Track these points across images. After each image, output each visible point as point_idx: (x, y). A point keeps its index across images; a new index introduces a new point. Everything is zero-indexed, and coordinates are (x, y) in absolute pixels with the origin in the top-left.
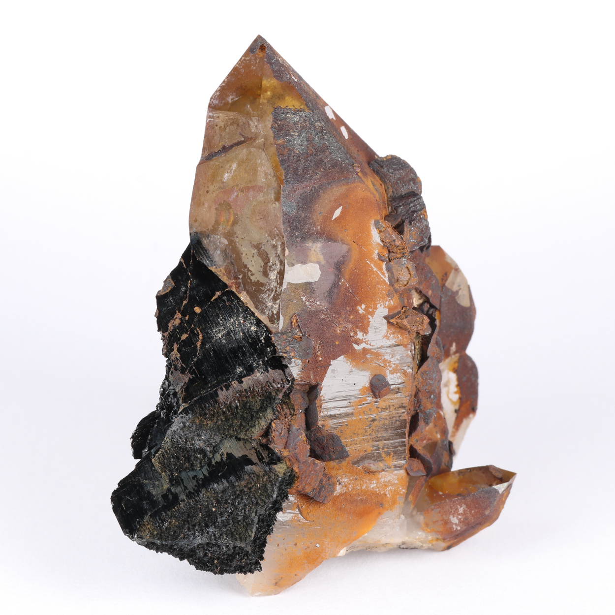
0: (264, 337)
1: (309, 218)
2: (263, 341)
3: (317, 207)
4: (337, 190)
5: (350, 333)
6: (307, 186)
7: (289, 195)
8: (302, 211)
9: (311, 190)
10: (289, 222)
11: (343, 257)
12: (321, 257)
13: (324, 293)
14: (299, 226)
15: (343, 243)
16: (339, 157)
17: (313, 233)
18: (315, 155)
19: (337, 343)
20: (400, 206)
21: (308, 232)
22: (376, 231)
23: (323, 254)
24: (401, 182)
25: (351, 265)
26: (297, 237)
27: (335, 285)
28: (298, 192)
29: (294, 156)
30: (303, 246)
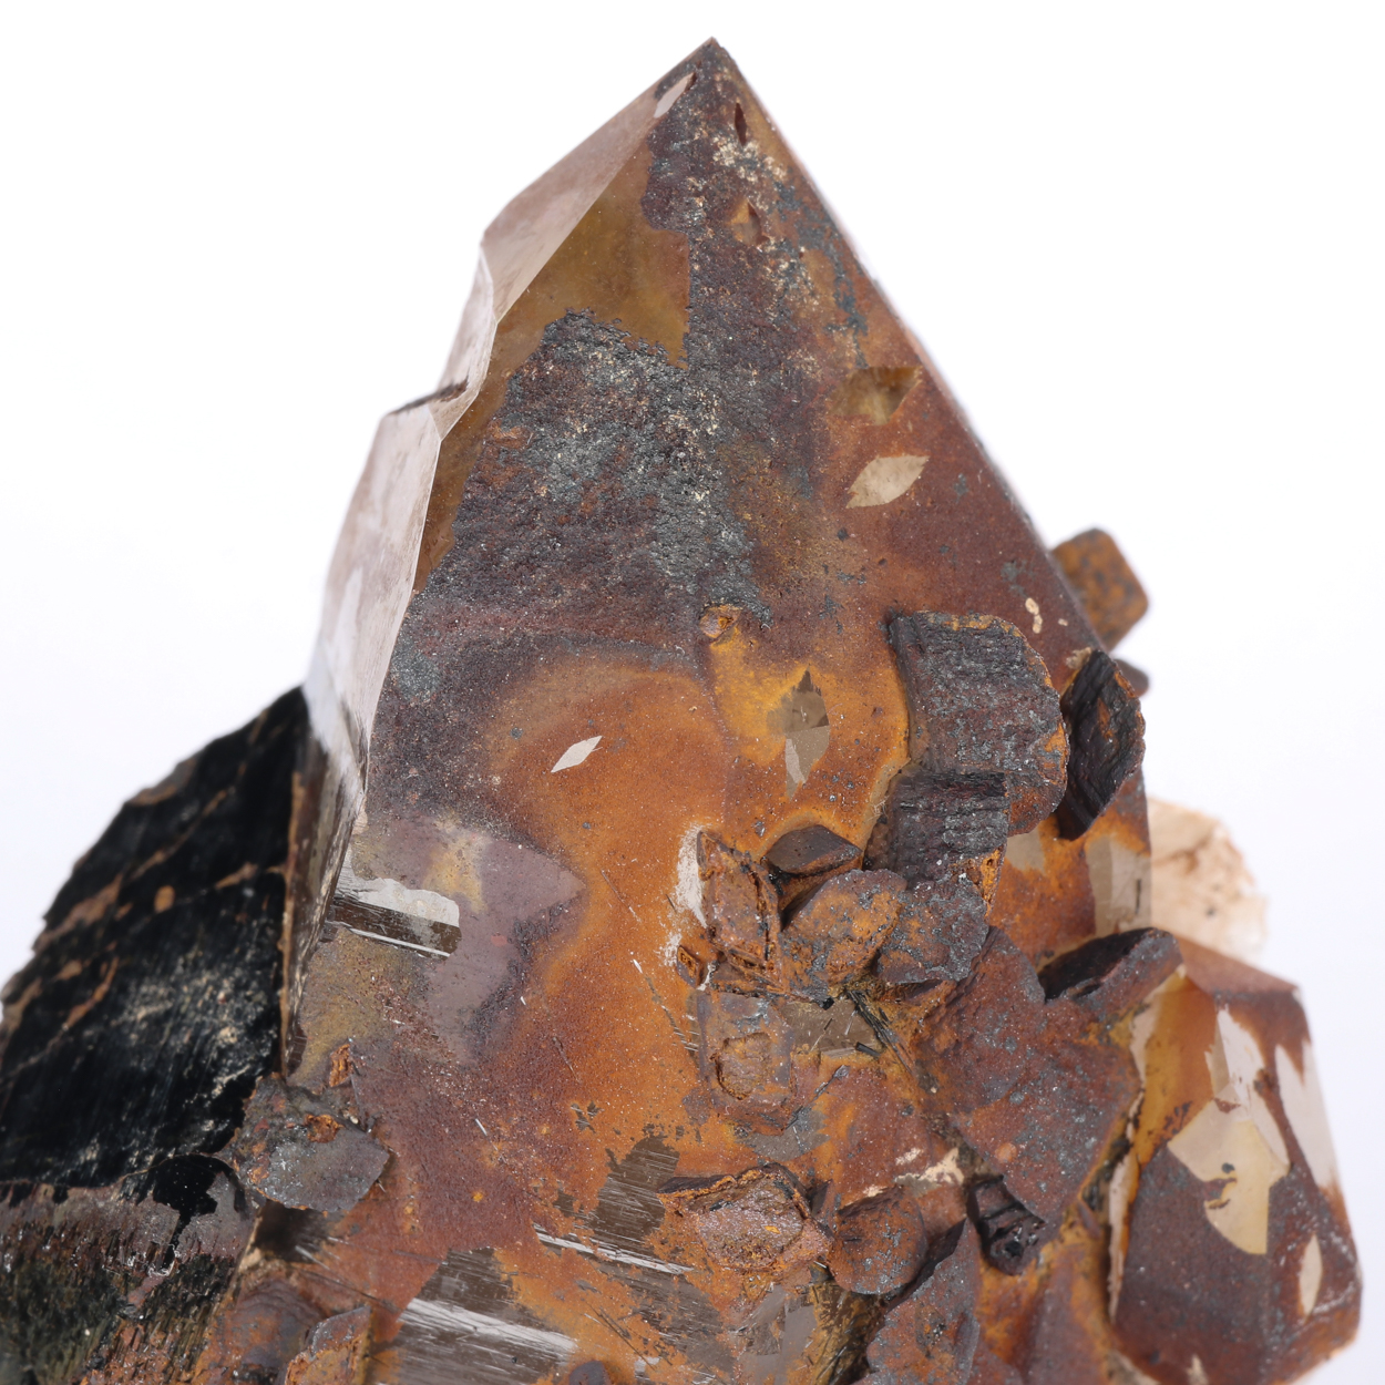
0: (234, 1076)
1: (472, 737)
2: (217, 1091)
3: (510, 707)
4: (601, 676)
5: (527, 1181)
6: (497, 622)
7: (426, 629)
8: (457, 702)
9: (509, 643)
10: (398, 722)
11: (550, 911)
12: (475, 888)
13: (460, 1011)
14: (427, 749)
15: (566, 866)
16: (667, 561)
17: (471, 793)
18: (596, 525)
19: (478, 1197)
20: (914, 810)
21: (456, 782)
22: (695, 867)
23: (486, 876)
24: (967, 727)
25: (567, 954)
26: (408, 785)
27: (502, 997)
28: (472, 631)
29: (521, 502)
30: (422, 824)
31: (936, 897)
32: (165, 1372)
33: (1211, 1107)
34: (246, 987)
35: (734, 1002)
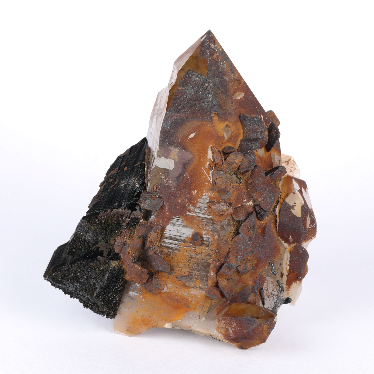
0: (139, 192)
1: (176, 134)
2: (136, 194)
3: (181, 129)
4: (195, 123)
5: (185, 204)
6: (179, 116)
7: (168, 118)
8: (173, 129)
9: (181, 119)
10: (164, 132)
11: (188, 160)
12: (176, 157)
13: (174, 178)
14: (169, 136)
15: (191, 153)
16: (205, 105)
17: (176, 143)
18: (194, 101)
19: (178, 208)
20: (244, 144)
21: (173, 141)
22: (211, 152)
23: (178, 156)
24: (252, 131)
25: (192, 167)
26: (166, 142)
27: (181, 175)
28: (175, 118)
29: (182, 98)
30: (168, 148)
31: (248, 157)
32: (129, 236)
33: (292, 193)
34: (140, 179)
35: (218, 172)
